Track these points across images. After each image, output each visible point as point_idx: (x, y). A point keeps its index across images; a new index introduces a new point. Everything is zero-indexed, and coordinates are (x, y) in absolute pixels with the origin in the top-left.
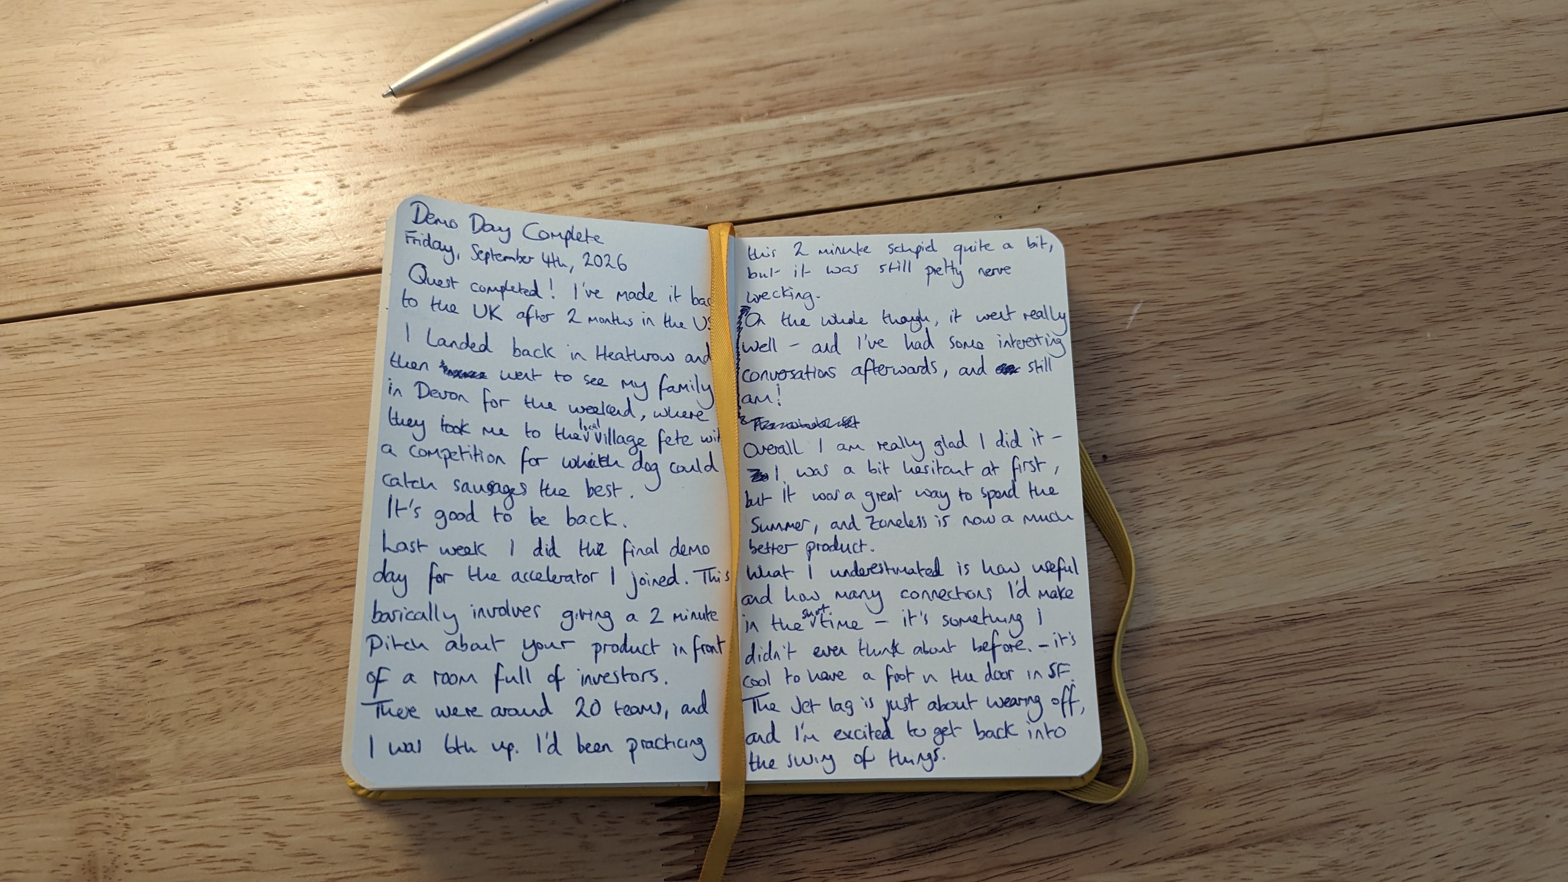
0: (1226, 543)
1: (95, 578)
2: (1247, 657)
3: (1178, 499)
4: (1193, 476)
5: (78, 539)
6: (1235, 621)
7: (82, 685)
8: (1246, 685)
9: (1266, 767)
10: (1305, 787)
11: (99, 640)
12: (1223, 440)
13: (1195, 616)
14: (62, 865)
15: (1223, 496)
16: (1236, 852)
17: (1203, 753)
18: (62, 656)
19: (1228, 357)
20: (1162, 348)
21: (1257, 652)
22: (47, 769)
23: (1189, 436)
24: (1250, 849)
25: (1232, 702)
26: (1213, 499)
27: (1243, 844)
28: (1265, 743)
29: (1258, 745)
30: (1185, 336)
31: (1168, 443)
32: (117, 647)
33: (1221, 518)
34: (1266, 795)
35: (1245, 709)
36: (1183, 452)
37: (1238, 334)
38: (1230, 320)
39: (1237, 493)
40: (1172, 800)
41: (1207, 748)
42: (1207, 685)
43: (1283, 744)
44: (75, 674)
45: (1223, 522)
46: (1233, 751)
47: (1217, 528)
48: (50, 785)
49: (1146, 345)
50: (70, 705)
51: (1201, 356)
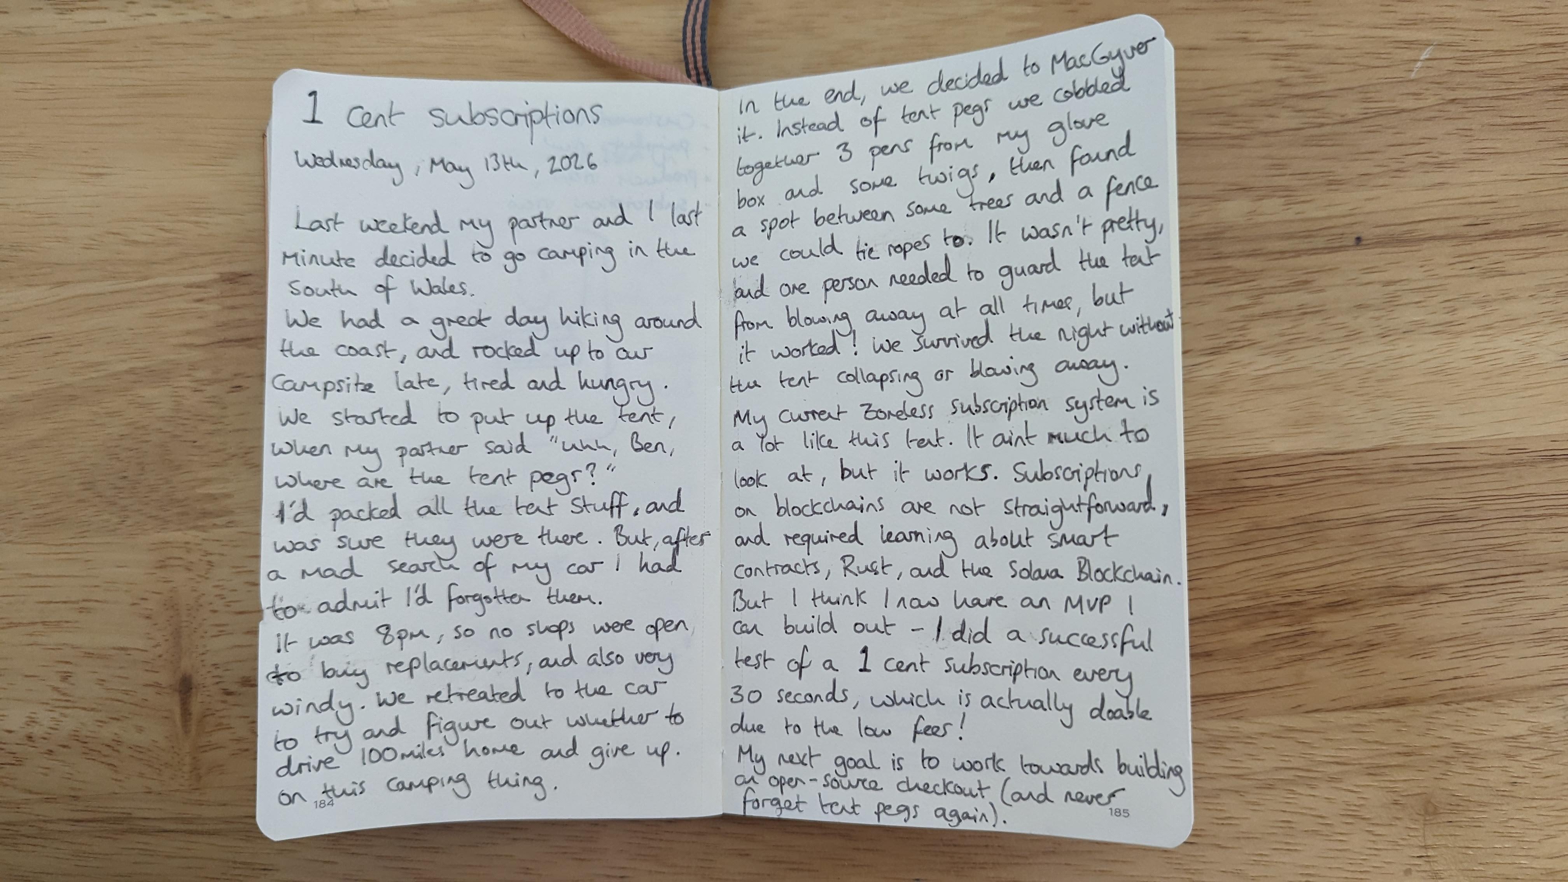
0: (1488, 358)
1: (165, 285)
2: (1490, 493)
3: (1441, 298)
4: (1463, 272)
5: (144, 238)
6: (1483, 450)
7: (157, 406)
8: (1483, 526)
9: (1490, 619)
10: (1528, 645)
11: (172, 357)
12: (1509, 231)
13: (1437, 441)
14: (143, 599)
15: (1495, 300)
16: (1437, 707)
17: (1420, 597)
18: (131, 371)
19: (1533, 126)
20: (1452, 108)
21: (1503, 489)
22: (121, 495)
23: (1466, 222)
24: (1454, 706)
25: (1464, 544)
26: (1484, 302)
27: (1445, 701)
28: (1493, 593)
29: (1486, 594)
30: (1482, 94)
31: (1439, 229)
32: (193, 367)
33: (1489, 327)
34: (1482, 650)
35: (1475, 553)
36: (1455, 242)
37: (1550, 96)
38: (1543, 78)
39: (1514, 297)
40: (1373, 645)
41: (1423, 592)
42: (1437, 522)
43: (1513, 596)
44: (148, 393)
45: (1489, 332)
46: (1455, 598)
47: (1481, 339)
48: (126, 513)
49: (1432, 101)
50: (143, 427)
51: (1499, 121)
